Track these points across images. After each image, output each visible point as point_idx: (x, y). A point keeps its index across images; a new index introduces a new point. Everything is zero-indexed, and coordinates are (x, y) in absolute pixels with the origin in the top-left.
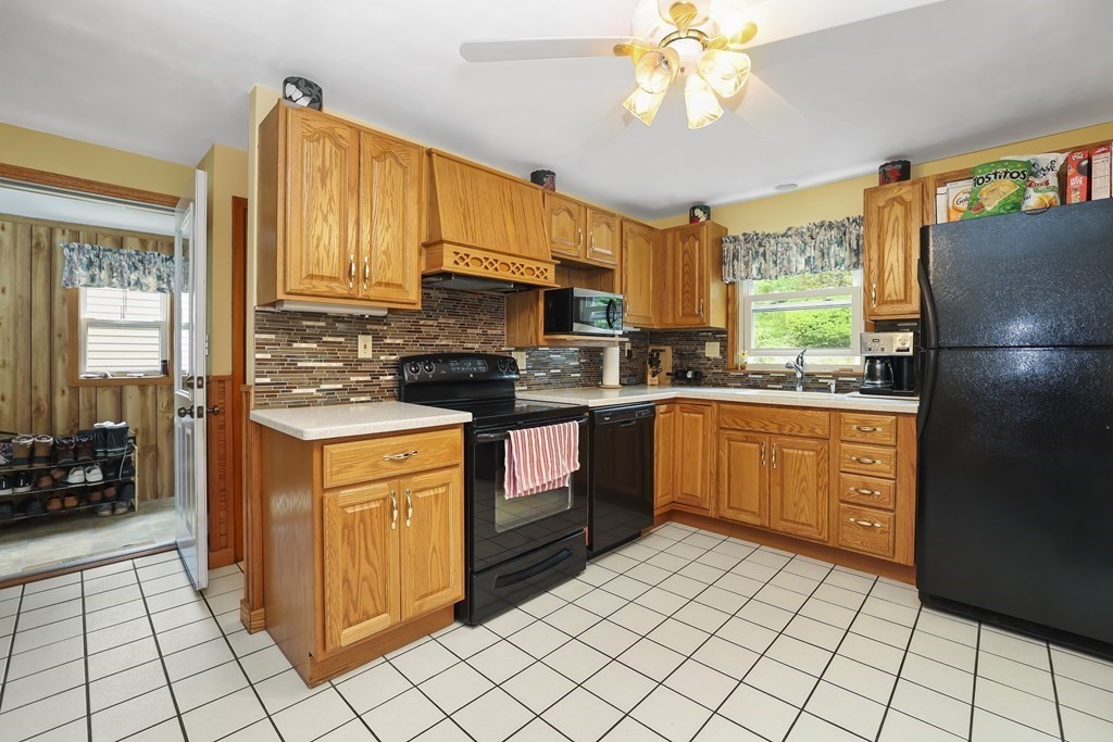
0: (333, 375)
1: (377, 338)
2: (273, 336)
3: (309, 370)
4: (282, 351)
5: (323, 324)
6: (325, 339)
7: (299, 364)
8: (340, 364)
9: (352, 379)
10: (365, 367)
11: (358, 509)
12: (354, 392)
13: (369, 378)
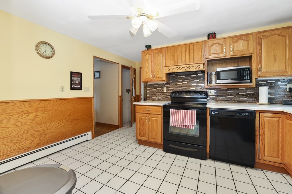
0: (159, 95)
1: (167, 88)
2: (149, 88)
3: (155, 94)
4: (151, 91)
5: (157, 86)
6: (158, 88)
7: (153, 93)
8: (160, 93)
9: (163, 96)
10: (165, 94)
11: (141, 117)
12: (163, 99)
13: (166, 96)
